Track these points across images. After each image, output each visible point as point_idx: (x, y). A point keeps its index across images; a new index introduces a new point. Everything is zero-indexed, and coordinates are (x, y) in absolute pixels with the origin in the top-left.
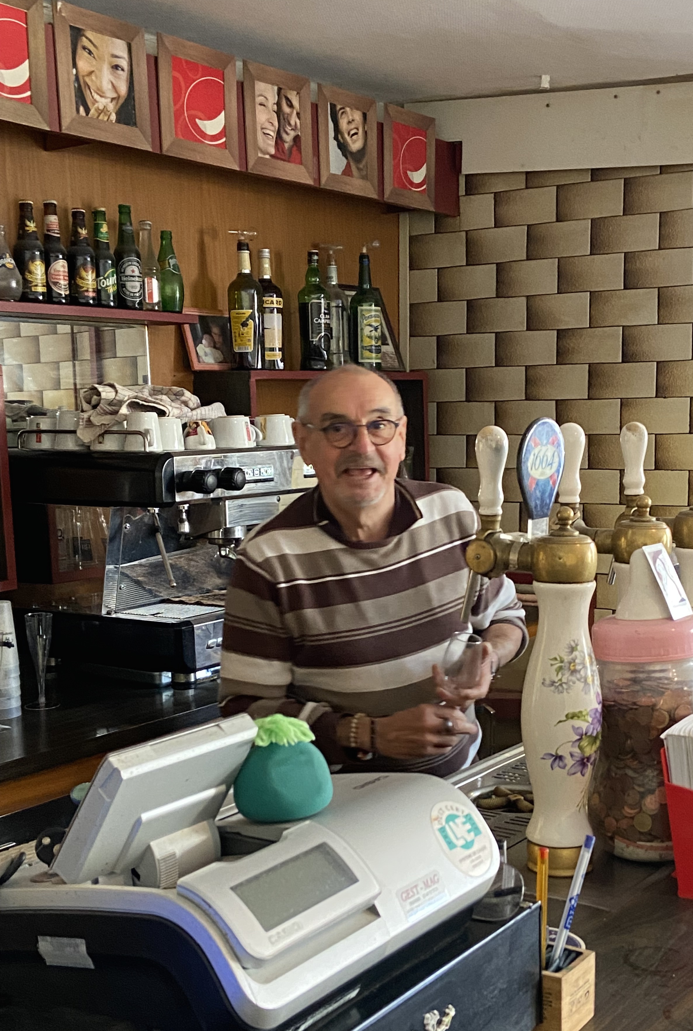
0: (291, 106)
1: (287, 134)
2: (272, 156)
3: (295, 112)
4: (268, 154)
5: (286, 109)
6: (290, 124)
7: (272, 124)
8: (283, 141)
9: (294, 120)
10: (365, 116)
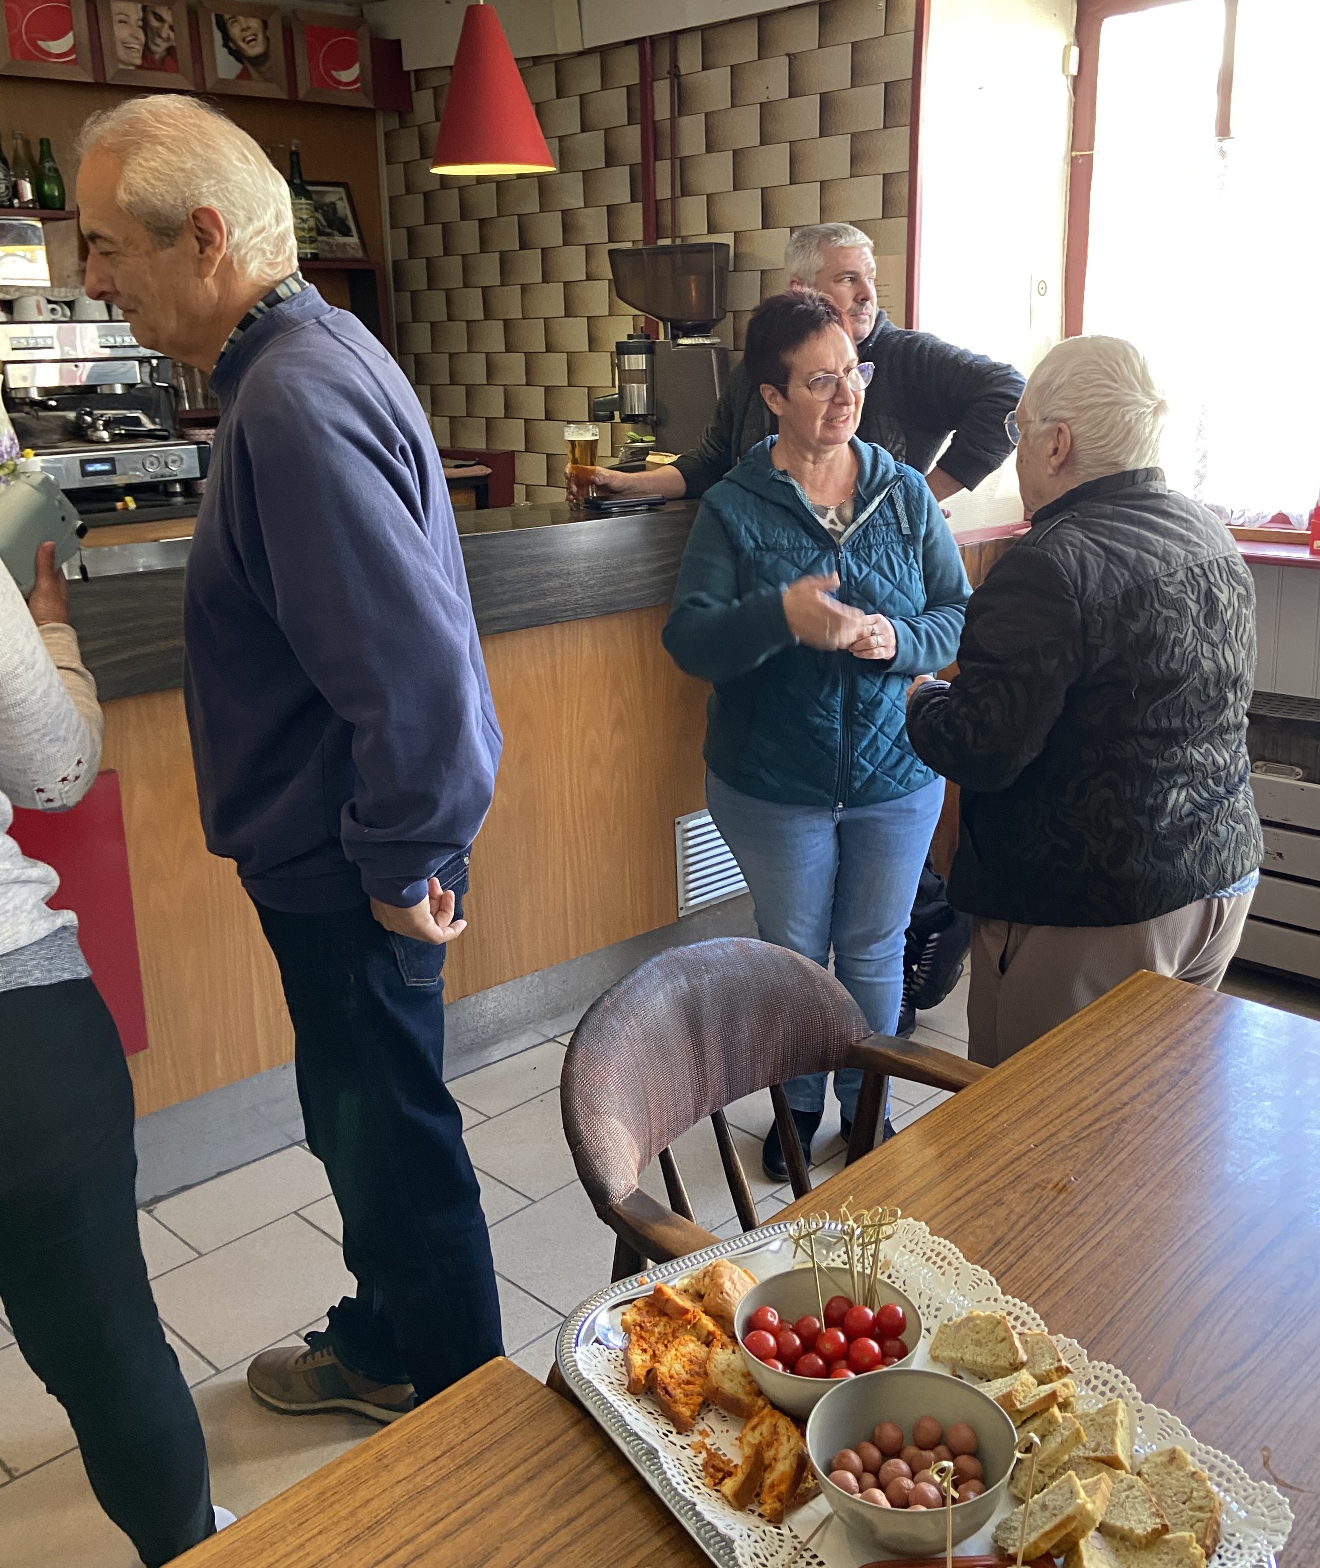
0: (160, 19)
1: (157, 45)
2: (138, 67)
3: (167, 26)
4: (132, 65)
5: (155, 23)
6: (160, 37)
7: (137, 38)
8: (152, 53)
9: (166, 32)
10: (265, 24)
